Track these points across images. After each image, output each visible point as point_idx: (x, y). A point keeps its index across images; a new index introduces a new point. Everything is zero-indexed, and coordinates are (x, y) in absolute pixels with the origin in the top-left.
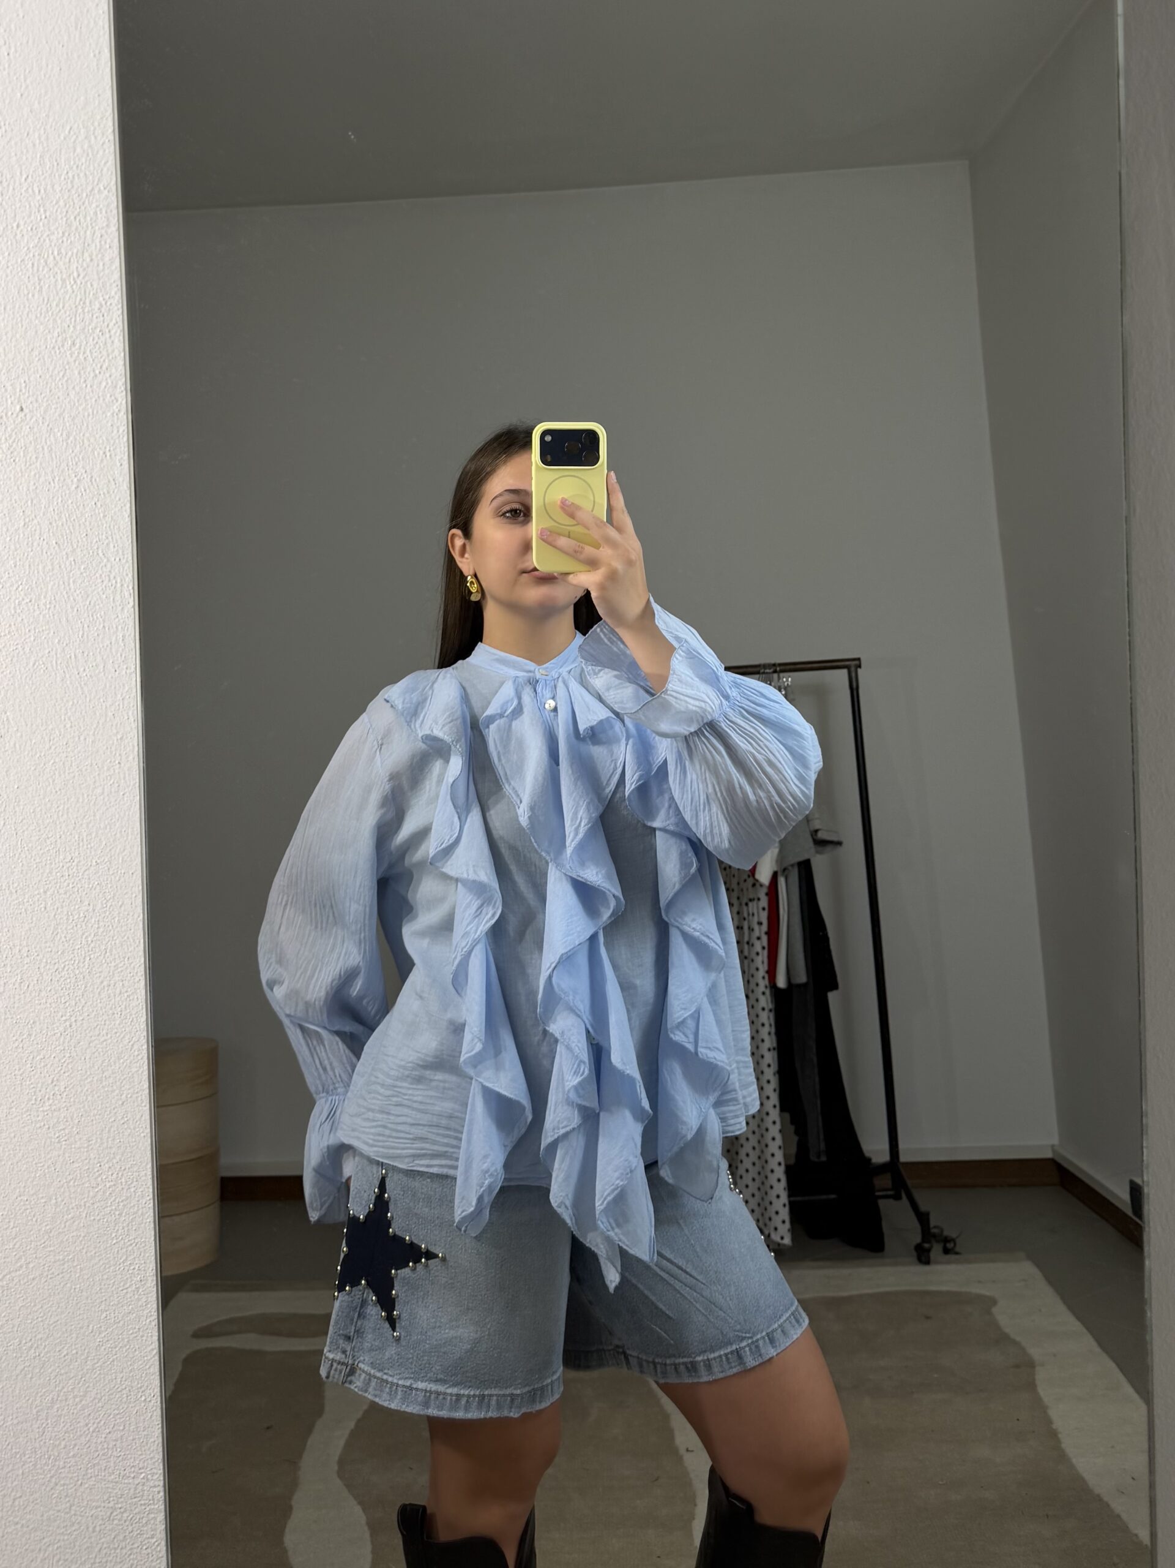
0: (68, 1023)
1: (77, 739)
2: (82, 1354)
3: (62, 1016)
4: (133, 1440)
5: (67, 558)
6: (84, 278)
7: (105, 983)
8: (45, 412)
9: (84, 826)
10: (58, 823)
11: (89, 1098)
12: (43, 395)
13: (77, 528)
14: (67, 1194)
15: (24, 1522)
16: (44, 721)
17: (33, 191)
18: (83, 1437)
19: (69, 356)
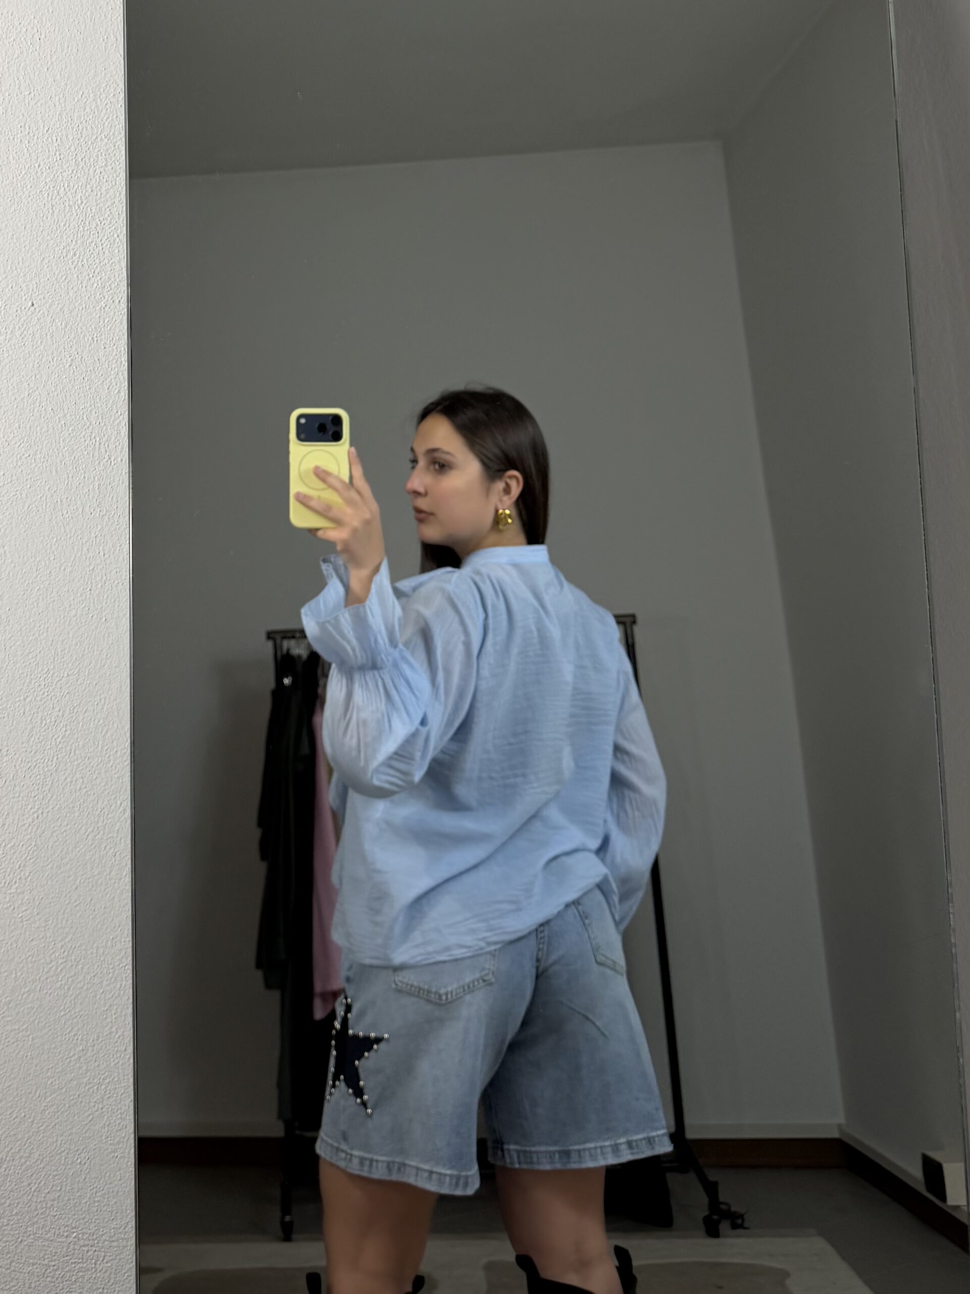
3: (31, 809)
10: (39, 639)
12: (49, 294)
16: (33, 555)
17: (52, 140)
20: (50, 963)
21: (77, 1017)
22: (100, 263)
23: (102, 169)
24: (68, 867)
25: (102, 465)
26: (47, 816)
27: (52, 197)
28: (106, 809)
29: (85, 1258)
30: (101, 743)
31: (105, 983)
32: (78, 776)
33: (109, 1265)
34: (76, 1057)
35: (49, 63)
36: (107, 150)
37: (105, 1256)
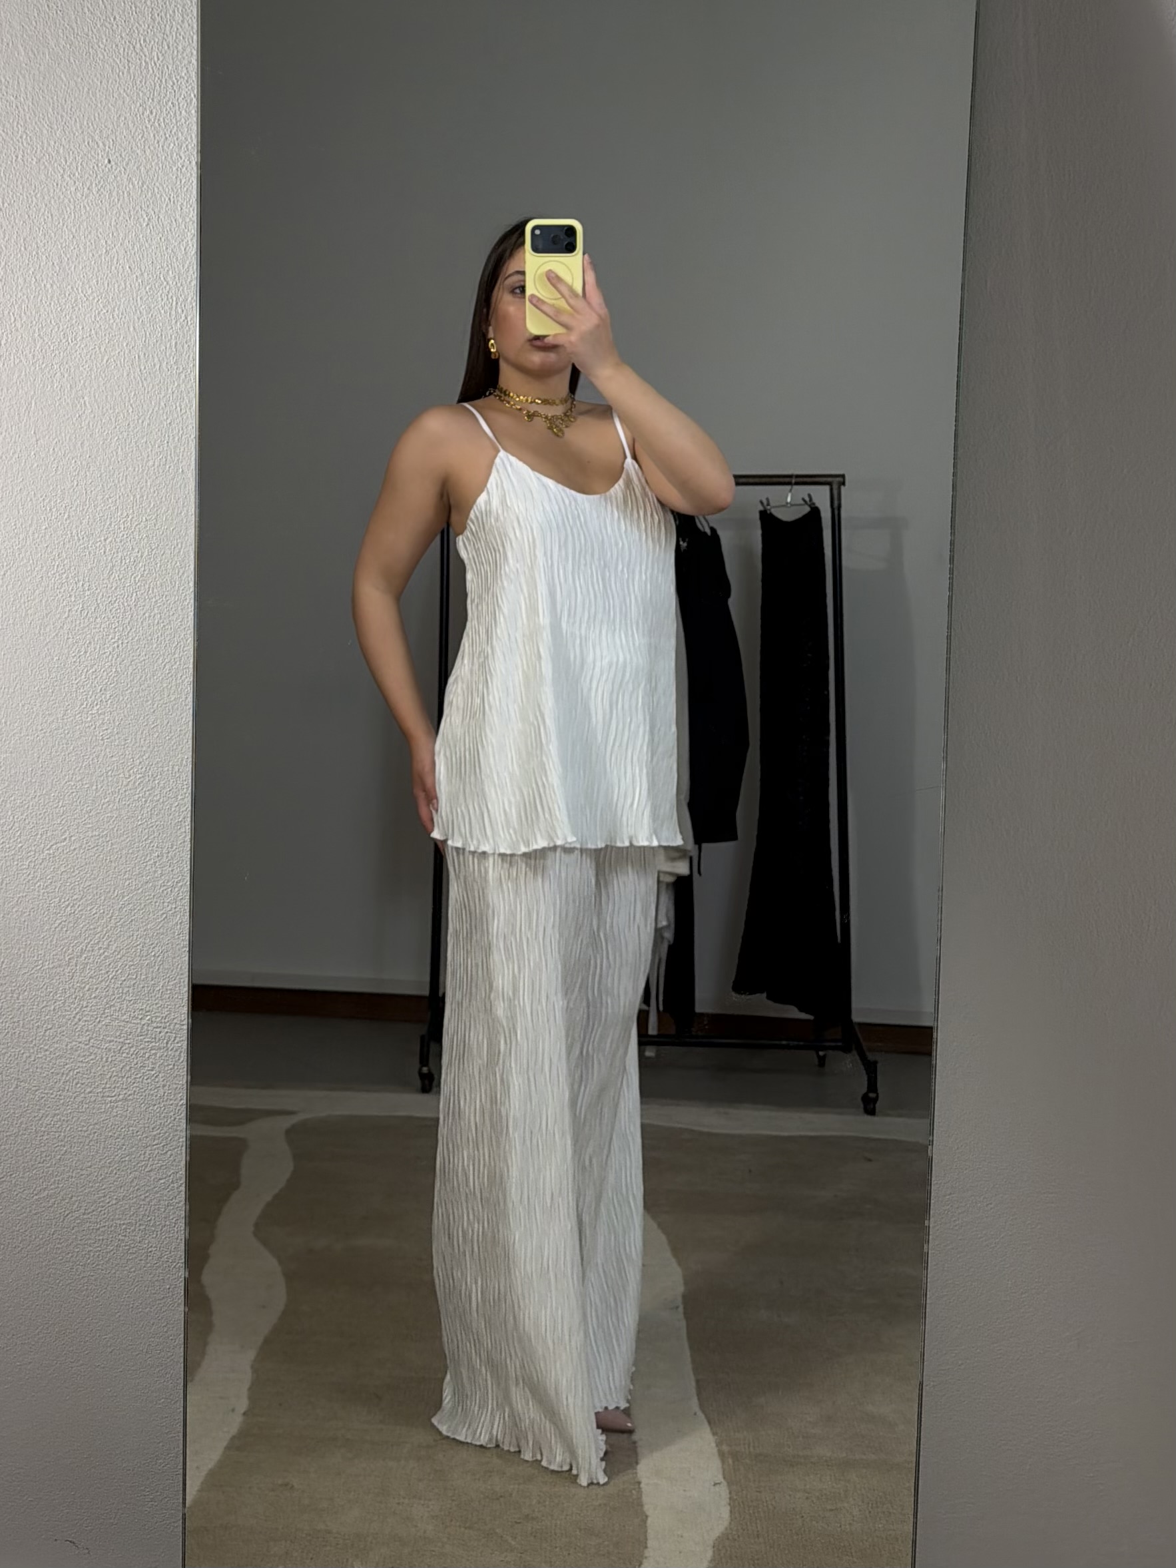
0: (116, 645)
1: (136, 421)
2: (108, 914)
3: (112, 639)
4: (143, 987)
5: (137, 280)
6: (162, 62)
7: (147, 615)
8: (127, 164)
9: (138, 490)
10: (118, 486)
11: (129, 706)
12: (126, 152)
13: (145, 256)
14: (105, 782)
15: (52, 1050)
16: (112, 406)
18: (104, 983)
19: (147, 122)
21: (152, 827)
32: (156, 611)
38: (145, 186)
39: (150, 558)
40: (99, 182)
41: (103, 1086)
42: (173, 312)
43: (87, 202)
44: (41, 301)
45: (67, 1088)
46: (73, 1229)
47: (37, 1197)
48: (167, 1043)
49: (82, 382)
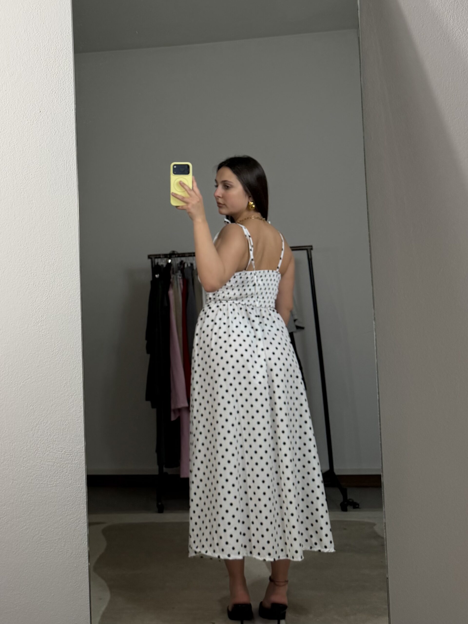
2: (47, 408)
9: (54, 235)
12: (46, 107)
14: (44, 354)
16: (43, 204)
18: (46, 437)
20: (53, 351)
21: (63, 371)
22: (65, 96)
23: (65, 61)
24: (59, 316)
25: (67, 170)
26: (51, 298)
27: (46, 71)
28: (72, 295)
29: (68, 459)
30: (70, 271)
31: (73, 358)
32: (62, 283)
33: (77, 461)
34: (64, 385)
35: (44, 21)
36: (66, 53)
37: (75, 458)
38: (54, 120)
39: (59, 262)
40: (37, 119)
41: (47, 481)
42: (65, 166)
43: (32, 127)
44: (16, 165)
45: (33, 482)
46: (36, 542)
47: (22, 529)
48: (72, 461)
49: (32, 195)
